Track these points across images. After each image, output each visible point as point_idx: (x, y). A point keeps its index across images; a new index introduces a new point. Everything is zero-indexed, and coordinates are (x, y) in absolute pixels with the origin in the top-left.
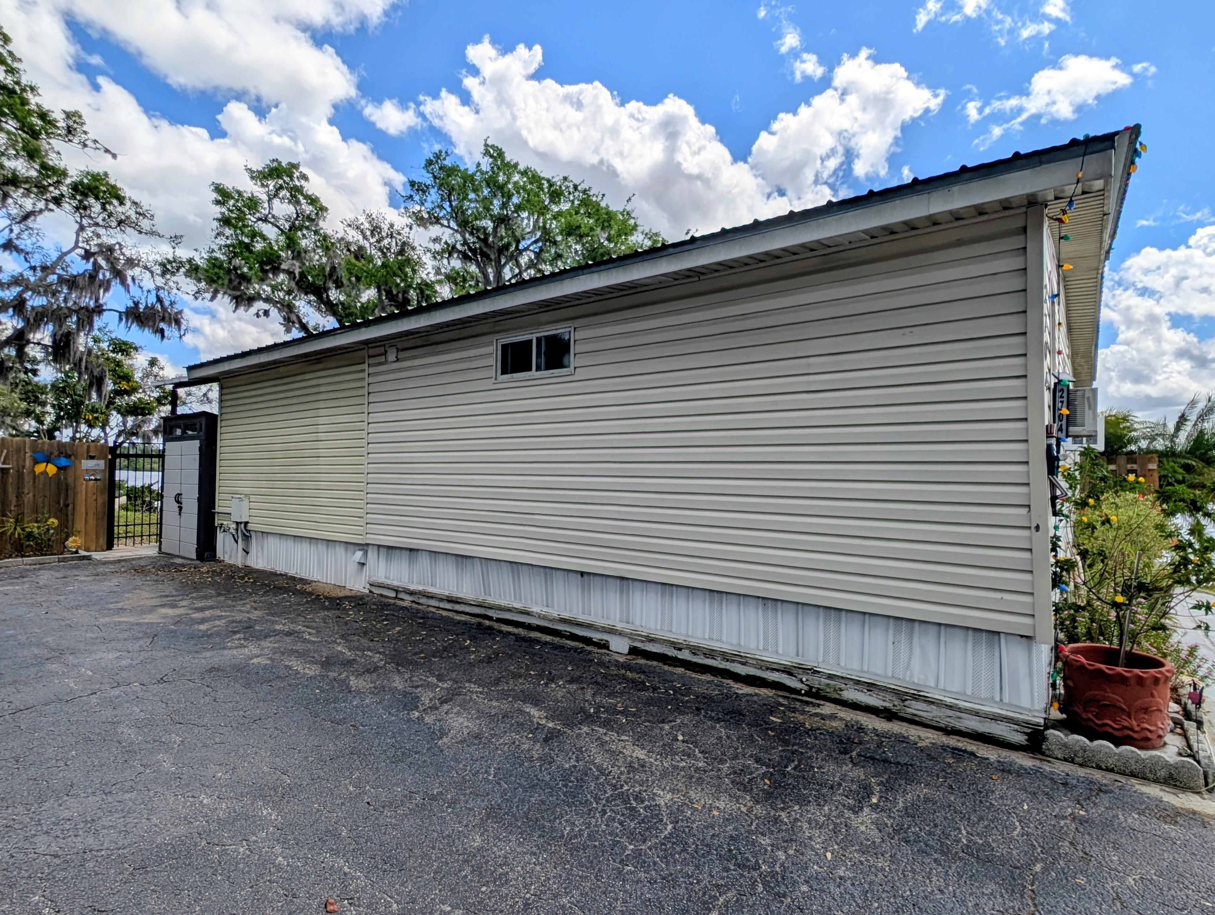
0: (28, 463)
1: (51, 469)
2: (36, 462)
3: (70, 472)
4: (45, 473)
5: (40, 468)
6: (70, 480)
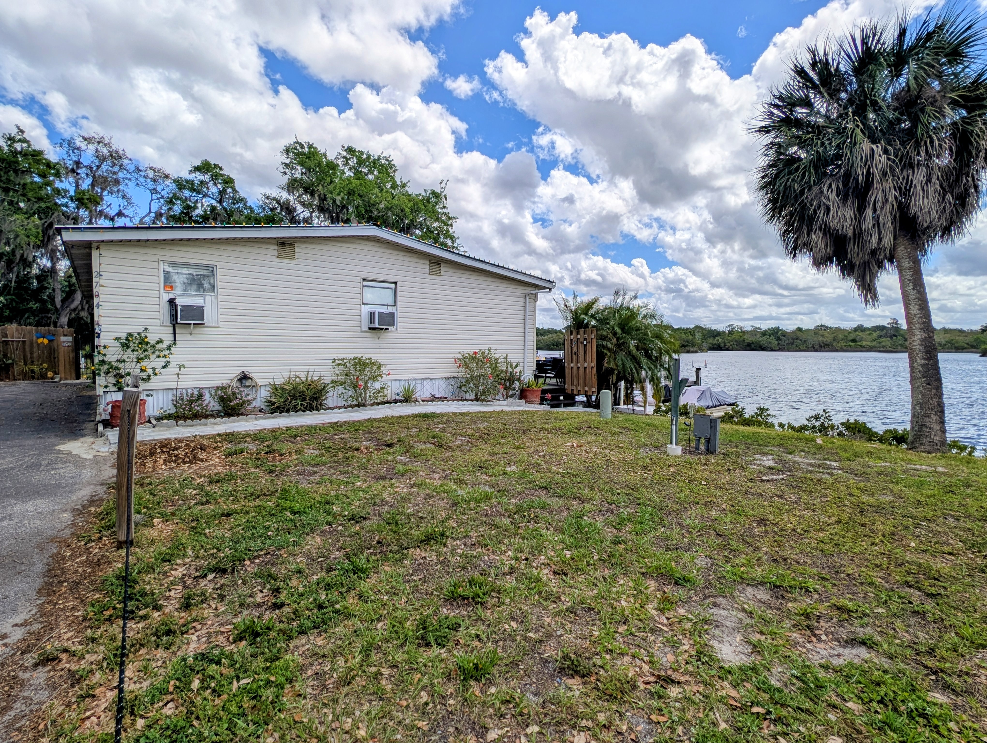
0: (35, 338)
1: (46, 341)
2: (38, 338)
3: (55, 343)
4: (42, 343)
5: (40, 340)
6: (56, 346)
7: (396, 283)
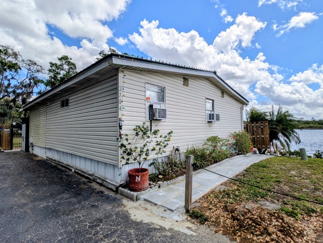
6: (1, 134)
7: (213, 101)
